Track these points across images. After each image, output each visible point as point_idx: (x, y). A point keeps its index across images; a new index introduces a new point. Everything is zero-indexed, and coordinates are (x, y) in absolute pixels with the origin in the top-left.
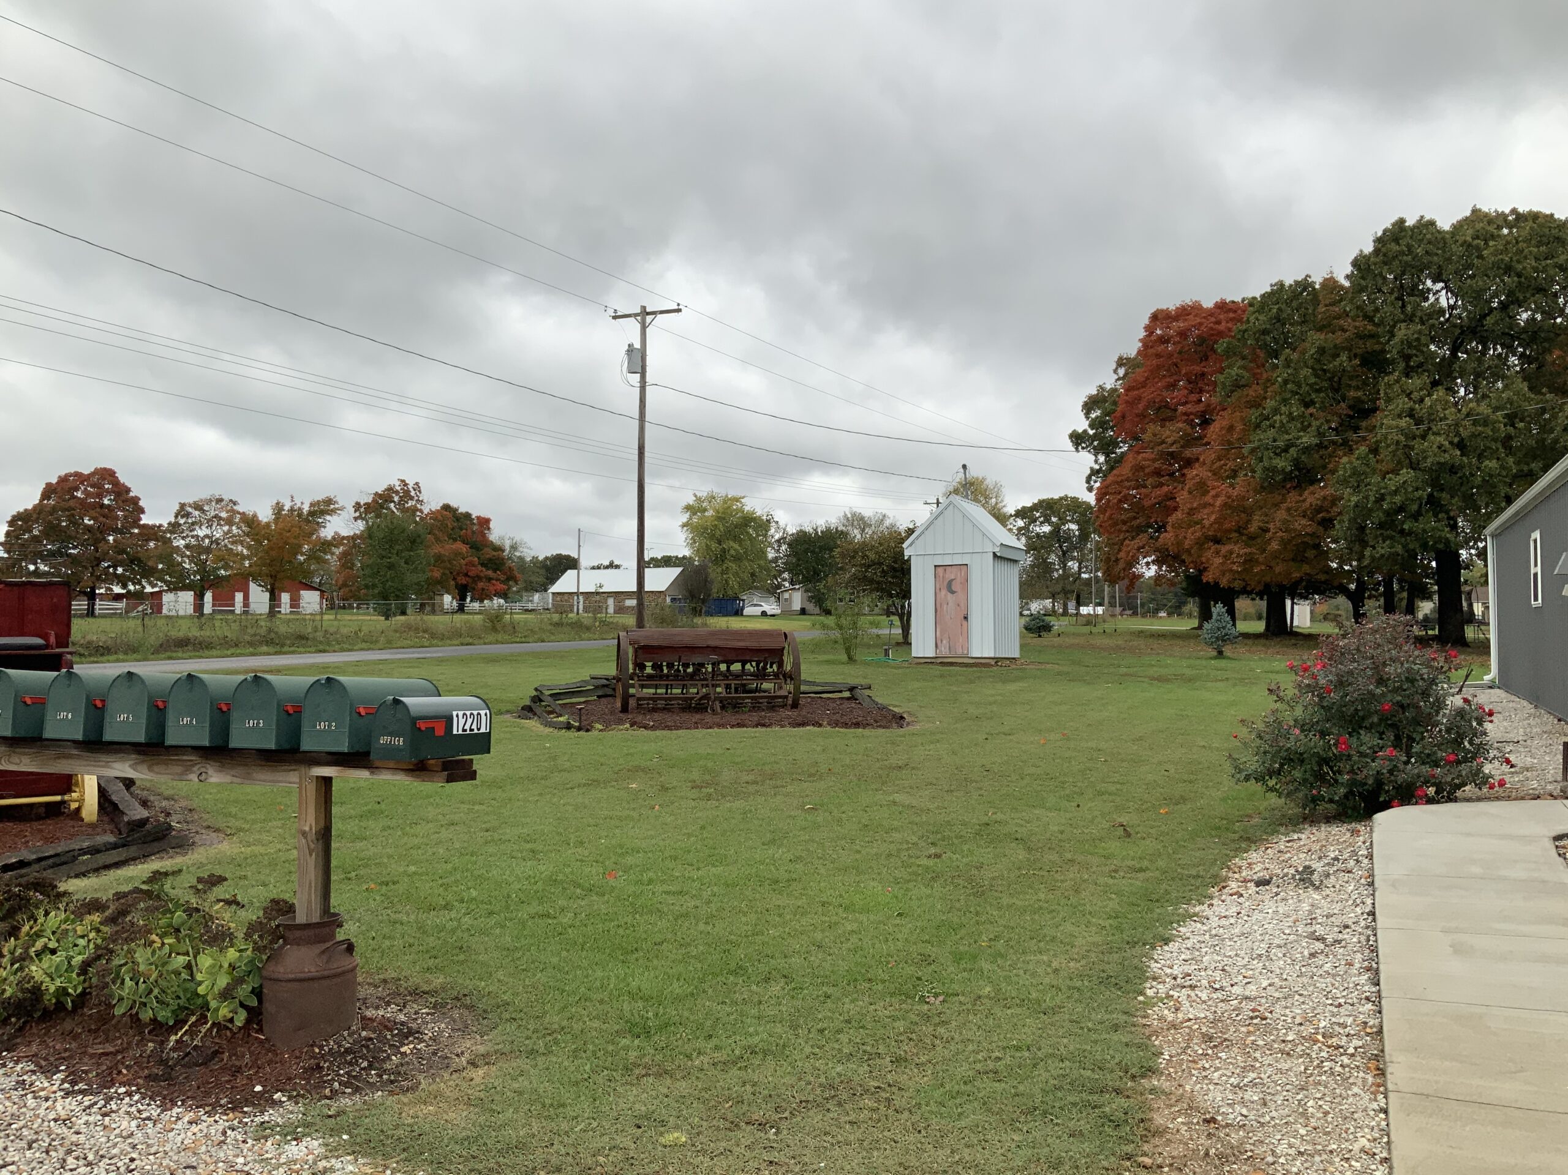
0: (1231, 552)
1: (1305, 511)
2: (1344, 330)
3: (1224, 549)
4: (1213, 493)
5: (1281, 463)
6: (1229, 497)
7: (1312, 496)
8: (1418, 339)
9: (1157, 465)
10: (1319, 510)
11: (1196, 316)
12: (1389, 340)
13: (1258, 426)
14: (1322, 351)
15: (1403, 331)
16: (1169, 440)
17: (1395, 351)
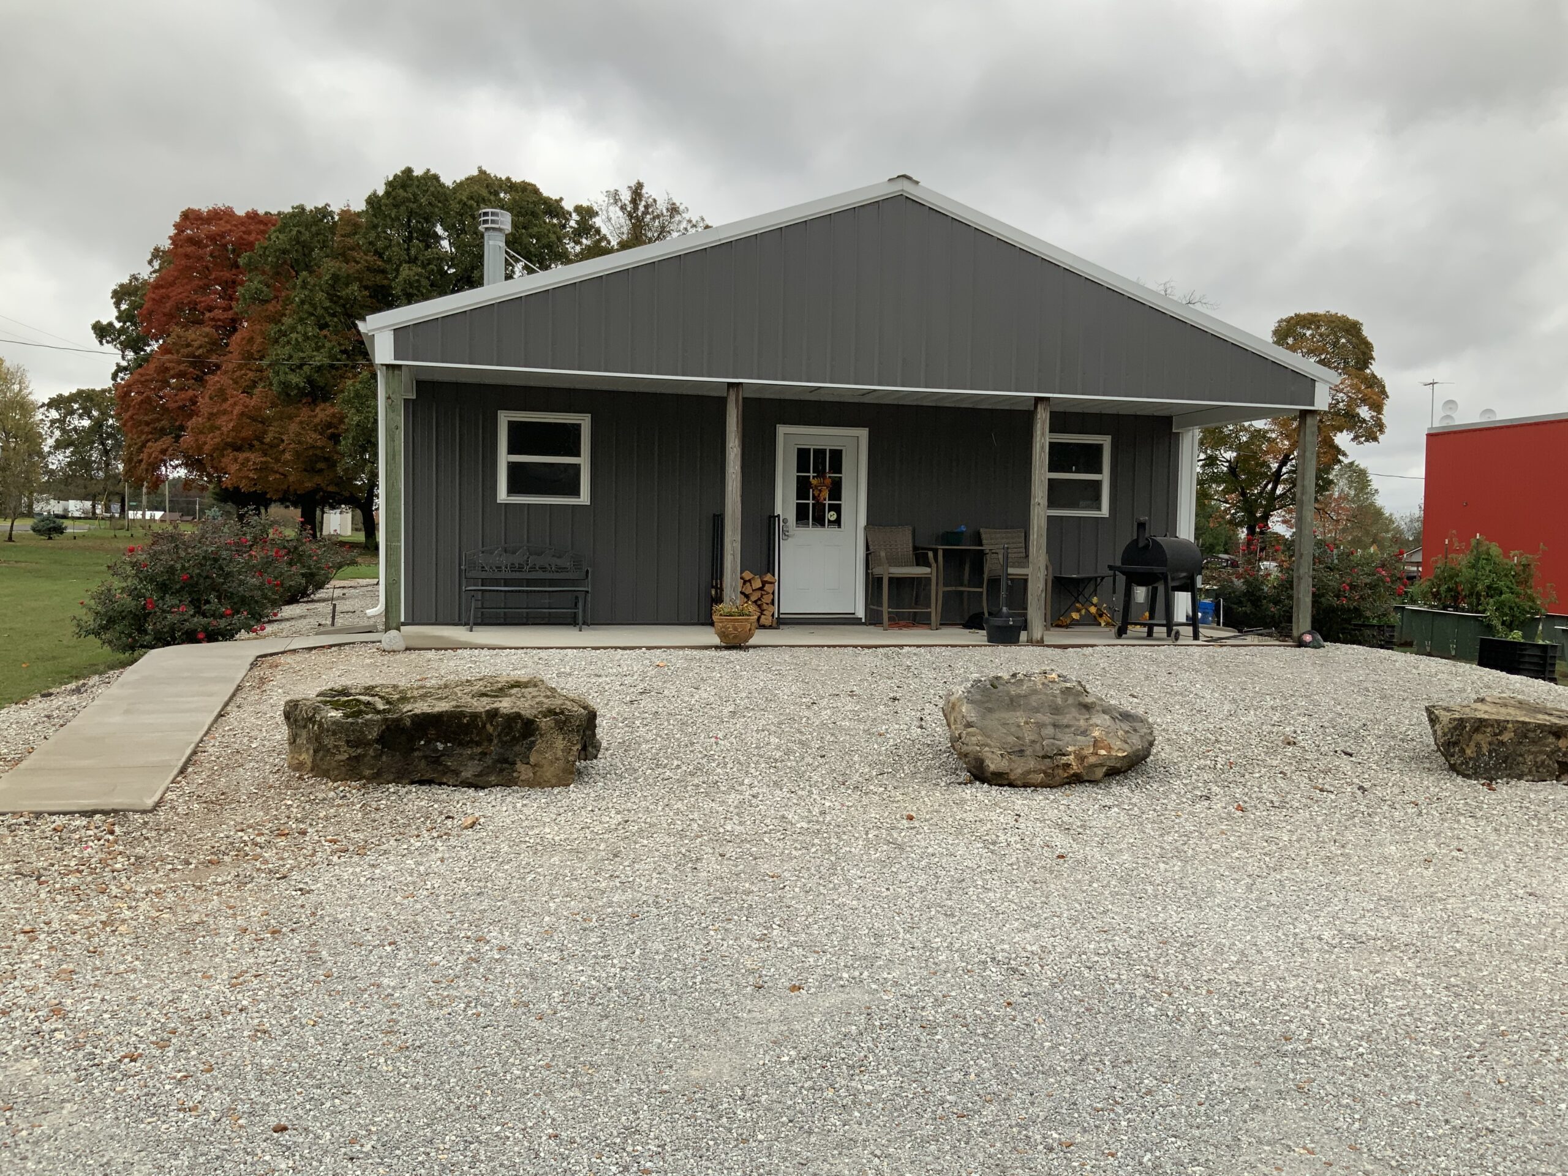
0: (248, 460)
1: (315, 426)
2: (357, 263)
3: (242, 456)
4: (231, 401)
5: (295, 379)
6: (247, 407)
7: (323, 413)
8: (418, 281)
9: (182, 367)
10: (329, 425)
11: (227, 222)
12: (396, 277)
13: (276, 341)
14: (335, 278)
15: (407, 272)
16: (196, 344)
17: (399, 288)
